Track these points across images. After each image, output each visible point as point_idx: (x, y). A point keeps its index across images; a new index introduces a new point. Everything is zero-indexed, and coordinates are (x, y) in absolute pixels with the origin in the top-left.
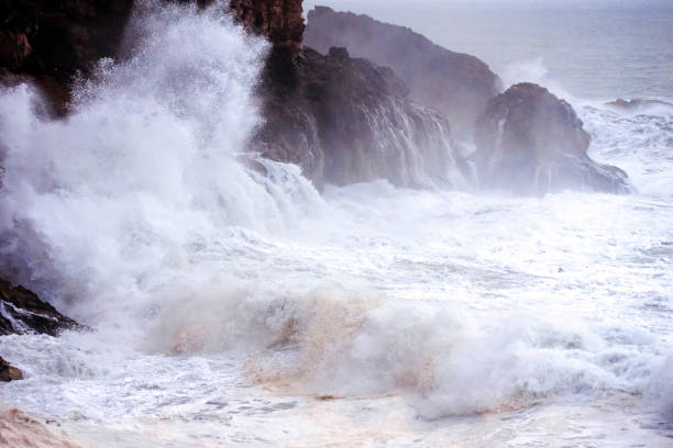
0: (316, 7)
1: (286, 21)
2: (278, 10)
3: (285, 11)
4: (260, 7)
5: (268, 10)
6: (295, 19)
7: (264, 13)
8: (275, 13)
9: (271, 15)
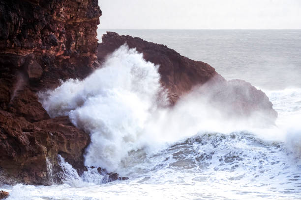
0: (107, 33)
1: (87, 40)
2: (82, 34)
3: (86, 34)
4: (71, 32)
5: (76, 34)
6: (93, 39)
7: (73, 36)
8: (80, 36)
9: (77, 37)
